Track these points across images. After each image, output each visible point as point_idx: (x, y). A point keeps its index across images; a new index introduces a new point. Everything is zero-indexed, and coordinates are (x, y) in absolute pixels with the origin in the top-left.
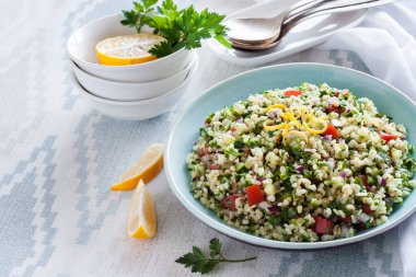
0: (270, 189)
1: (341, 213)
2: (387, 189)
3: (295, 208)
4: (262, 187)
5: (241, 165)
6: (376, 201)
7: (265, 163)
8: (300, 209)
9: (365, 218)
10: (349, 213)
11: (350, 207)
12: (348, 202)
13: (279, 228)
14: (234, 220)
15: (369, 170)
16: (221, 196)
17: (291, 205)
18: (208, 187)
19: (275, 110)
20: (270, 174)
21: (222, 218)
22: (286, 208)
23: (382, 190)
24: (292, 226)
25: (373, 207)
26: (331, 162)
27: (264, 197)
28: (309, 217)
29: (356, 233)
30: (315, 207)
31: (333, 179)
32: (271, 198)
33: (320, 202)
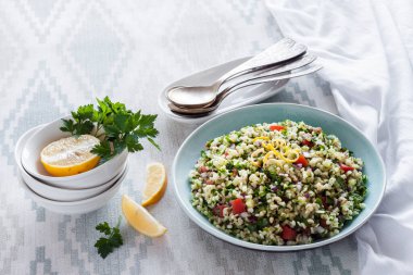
0: (250, 203)
1: (303, 225)
2: (341, 209)
3: (268, 219)
4: (244, 201)
5: (230, 183)
6: (331, 218)
7: (248, 182)
8: (271, 220)
9: (321, 230)
10: (309, 226)
11: (310, 221)
12: (309, 217)
13: (255, 234)
14: (221, 225)
15: (328, 193)
16: (213, 206)
17: (265, 216)
18: (203, 198)
19: (260, 141)
20: (251, 191)
21: (212, 222)
22: (261, 219)
23: (337, 209)
24: (265, 232)
25: (328, 222)
26: (299, 186)
27: (246, 209)
28: (278, 226)
29: (314, 241)
30: (284, 219)
31: (299, 198)
32: (251, 210)
33: (287, 216)
